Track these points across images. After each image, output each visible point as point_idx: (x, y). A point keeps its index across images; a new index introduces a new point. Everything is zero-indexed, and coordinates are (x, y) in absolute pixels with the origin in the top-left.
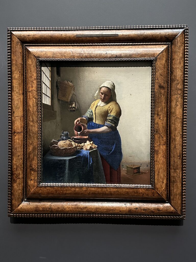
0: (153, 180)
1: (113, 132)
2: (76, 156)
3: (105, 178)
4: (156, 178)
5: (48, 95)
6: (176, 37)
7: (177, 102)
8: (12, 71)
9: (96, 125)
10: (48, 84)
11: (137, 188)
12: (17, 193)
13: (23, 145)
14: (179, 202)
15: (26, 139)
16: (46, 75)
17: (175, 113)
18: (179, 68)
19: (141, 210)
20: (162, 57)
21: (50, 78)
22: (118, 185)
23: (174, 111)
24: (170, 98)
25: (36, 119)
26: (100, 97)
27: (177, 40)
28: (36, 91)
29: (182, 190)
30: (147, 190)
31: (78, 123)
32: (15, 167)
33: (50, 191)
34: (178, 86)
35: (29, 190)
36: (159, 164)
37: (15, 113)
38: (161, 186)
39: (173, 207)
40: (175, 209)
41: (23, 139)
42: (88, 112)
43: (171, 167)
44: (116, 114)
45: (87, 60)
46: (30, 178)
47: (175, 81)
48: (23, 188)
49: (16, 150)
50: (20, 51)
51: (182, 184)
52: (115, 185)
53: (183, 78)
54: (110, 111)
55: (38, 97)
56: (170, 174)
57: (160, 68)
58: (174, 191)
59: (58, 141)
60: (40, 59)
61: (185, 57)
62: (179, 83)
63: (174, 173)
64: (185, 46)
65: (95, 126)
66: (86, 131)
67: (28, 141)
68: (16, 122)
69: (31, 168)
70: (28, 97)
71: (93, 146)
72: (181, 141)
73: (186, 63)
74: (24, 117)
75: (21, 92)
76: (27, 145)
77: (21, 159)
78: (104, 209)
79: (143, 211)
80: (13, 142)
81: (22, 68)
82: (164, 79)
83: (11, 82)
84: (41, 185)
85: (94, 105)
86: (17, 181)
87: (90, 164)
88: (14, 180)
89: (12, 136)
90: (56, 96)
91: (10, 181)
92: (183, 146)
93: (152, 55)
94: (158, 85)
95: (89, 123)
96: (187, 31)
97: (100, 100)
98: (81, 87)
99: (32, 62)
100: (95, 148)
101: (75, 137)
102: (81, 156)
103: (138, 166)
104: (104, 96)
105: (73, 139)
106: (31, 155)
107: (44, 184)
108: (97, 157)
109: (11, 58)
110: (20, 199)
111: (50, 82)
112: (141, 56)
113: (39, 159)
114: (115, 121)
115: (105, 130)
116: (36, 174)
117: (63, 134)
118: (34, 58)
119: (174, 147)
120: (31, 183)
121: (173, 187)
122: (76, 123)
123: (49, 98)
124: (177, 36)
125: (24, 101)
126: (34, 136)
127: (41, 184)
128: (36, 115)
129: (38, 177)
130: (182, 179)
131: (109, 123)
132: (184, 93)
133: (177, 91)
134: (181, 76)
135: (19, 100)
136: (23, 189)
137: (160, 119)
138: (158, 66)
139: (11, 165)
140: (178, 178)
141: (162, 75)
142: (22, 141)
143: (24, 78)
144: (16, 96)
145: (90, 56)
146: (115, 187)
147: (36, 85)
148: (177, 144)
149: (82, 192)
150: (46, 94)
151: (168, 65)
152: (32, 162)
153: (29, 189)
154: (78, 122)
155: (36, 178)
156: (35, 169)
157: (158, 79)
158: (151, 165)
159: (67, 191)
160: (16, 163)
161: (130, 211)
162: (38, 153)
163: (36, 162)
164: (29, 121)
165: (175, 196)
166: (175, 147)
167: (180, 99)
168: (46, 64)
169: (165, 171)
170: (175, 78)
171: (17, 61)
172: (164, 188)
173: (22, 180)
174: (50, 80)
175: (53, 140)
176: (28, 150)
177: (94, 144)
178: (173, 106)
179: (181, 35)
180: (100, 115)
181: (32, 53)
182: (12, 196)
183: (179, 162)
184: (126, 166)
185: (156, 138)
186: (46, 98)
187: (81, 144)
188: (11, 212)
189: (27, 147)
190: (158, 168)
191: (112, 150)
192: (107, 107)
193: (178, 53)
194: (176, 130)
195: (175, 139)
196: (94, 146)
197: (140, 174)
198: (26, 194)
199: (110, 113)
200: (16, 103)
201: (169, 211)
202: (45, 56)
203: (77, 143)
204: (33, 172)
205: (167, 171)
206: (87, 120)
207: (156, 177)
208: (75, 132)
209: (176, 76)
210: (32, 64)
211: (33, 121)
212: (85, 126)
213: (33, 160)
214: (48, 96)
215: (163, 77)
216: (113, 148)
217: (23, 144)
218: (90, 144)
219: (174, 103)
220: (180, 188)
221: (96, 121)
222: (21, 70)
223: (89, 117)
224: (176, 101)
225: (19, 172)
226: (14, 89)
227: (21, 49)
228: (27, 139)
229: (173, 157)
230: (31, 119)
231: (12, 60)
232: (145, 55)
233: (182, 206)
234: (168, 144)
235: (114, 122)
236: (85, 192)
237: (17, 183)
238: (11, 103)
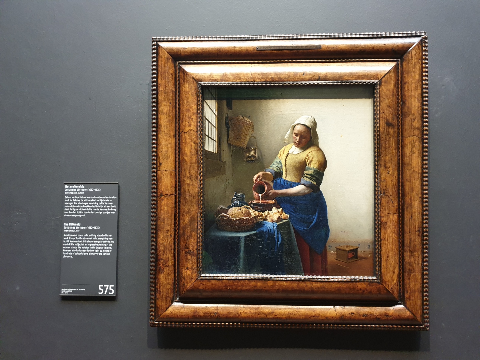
0: (378, 268)
1: (315, 194)
2: (255, 232)
3: (302, 265)
4: (383, 266)
5: (213, 138)
6: (410, 50)
7: (413, 147)
8: (159, 102)
9: (287, 183)
10: (213, 121)
11: (353, 282)
12: (164, 290)
13: (173, 215)
14: (419, 302)
15: (179, 205)
16: (209, 107)
17: (410, 164)
18: (415, 96)
19: (360, 315)
20: (389, 79)
21: (217, 112)
22: (323, 277)
23: (408, 161)
24: (402, 141)
25: (195, 174)
26: (293, 140)
27: (411, 54)
28: (196, 132)
29: (423, 283)
30: (369, 285)
31: (258, 180)
32: (162, 248)
33: (217, 286)
34: (414, 124)
35: (184, 285)
36: (388, 244)
37: (163, 165)
38: (392, 278)
39: (410, 311)
40: (413, 314)
41: (174, 205)
42: (275, 163)
43: (406, 248)
44: (319, 165)
45: (274, 83)
46: (186, 265)
47: (409, 115)
48: (173, 281)
49: (164, 223)
50: (172, 72)
51: (423, 275)
52: (319, 277)
53: (421, 112)
54: (309, 161)
55: (199, 140)
56: (403, 259)
57: (386, 95)
58: (411, 285)
59: (228, 207)
60: (202, 83)
61: (422, 80)
62: (416, 118)
63: (410, 258)
64: (422, 64)
65: (286, 185)
66: (271, 192)
67: (182, 207)
68: (164, 179)
69: (187, 250)
70: (182, 140)
71: (282, 216)
72: (421, 207)
73: (426, 88)
74: (176, 171)
75: (172, 133)
76: (181, 215)
77: (171, 236)
78: (301, 315)
79: (362, 317)
80: (159, 210)
81: (174, 98)
82: (392, 113)
83: (157, 119)
84: (203, 277)
85: (284, 152)
86: (165, 270)
87: (277, 243)
88: (160, 269)
89: (156, 201)
90: (225, 139)
91: (154, 271)
92: (423, 215)
93: (374, 76)
94: (384, 121)
95: (275, 181)
96: (426, 40)
97: (294, 145)
98: (263, 125)
99: (190, 87)
100: (285, 219)
101: (254, 202)
102: (263, 231)
103: (355, 248)
104: (300, 139)
105: (252, 205)
106: (188, 230)
107: (207, 275)
108: (289, 232)
109: (157, 82)
110: (169, 299)
111: (217, 118)
112: (357, 77)
113: (200, 235)
114: (317, 176)
115: (301, 191)
116: (195, 260)
117: (236, 198)
118: (193, 82)
119: (410, 217)
120: (187, 273)
121: (409, 279)
122: (255, 180)
123: (215, 142)
124: (411, 48)
125: (176, 146)
126: (191, 200)
127: (203, 275)
128: (196, 169)
129: (197, 264)
130: (423, 266)
131: (308, 179)
132: (423, 134)
133: (413, 131)
134: (418, 109)
135: (169, 146)
136: (174, 283)
137: (388, 173)
138: (384, 93)
139: (156, 246)
140: (417, 265)
141: (390, 107)
142: (172, 208)
143: (176, 111)
144: (164, 139)
145: (279, 78)
146: (319, 280)
147: (195, 123)
148: (415, 212)
149: (267, 288)
150: (210, 136)
151: (397, 92)
152: (188, 241)
153: (184, 283)
154: (260, 178)
155: (195, 266)
156: (194, 251)
157: (383, 113)
158: (375, 245)
159: (243, 286)
160: (163, 242)
161: (342, 319)
162: (198, 227)
163: (196, 241)
164: (185, 177)
165: (412, 293)
166: (412, 216)
167: (417, 144)
168: (211, 91)
169: (397, 255)
170: (408, 111)
171: (166, 86)
172: (395, 282)
173: (173, 268)
174: (216, 115)
175: (221, 206)
176: (182, 221)
177: (284, 213)
178: (407, 153)
179: (417, 46)
180: (292, 168)
181: (191, 74)
182: (157, 294)
183: (418, 240)
184: (335, 247)
185: (383, 203)
186: (210, 143)
187: (263, 212)
188: (155, 318)
189: (181, 217)
190: (386, 250)
191: (312, 223)
192: (304, 155)
193: (413, 73)
194: (412, 191)
195: (411, 205)
196: (284, 215)
197: (358, 260)
198: (179, 291)
199: (308, 165)
200: (164, 150)
201: (403, 316)
202: (210, 79)
203: (258, 211)
204: (189, 257)
205: (400, 254)
206: (273, 175)
207: (384, 264)
208: (255, 194)
209: (410, 108)
210: (189, 92)
211: (190, 178)
212: (269, 184)
213: (189, 238)
214: (213, 140)
215: (392, 110)
216: (314, 219)
217: (173, 212)
218: (277, 212)
219: (408, 149)
220: (420, 281)
221: (287, 177)
222: (172, 99)
223: (276, 171)
224: (412, 145)
225: (167, 256)
226: (162, 130)
227: (173, 69)
228: (181, 205)
229: (408, 233)
230: (188, 175)
231: (159, 86)
232: (363, 77)
233: (423, 309)
234: (400, 212)
235: (314, 178)
236: (271, 288)
237: (165, 273)
238: (157, 150)
